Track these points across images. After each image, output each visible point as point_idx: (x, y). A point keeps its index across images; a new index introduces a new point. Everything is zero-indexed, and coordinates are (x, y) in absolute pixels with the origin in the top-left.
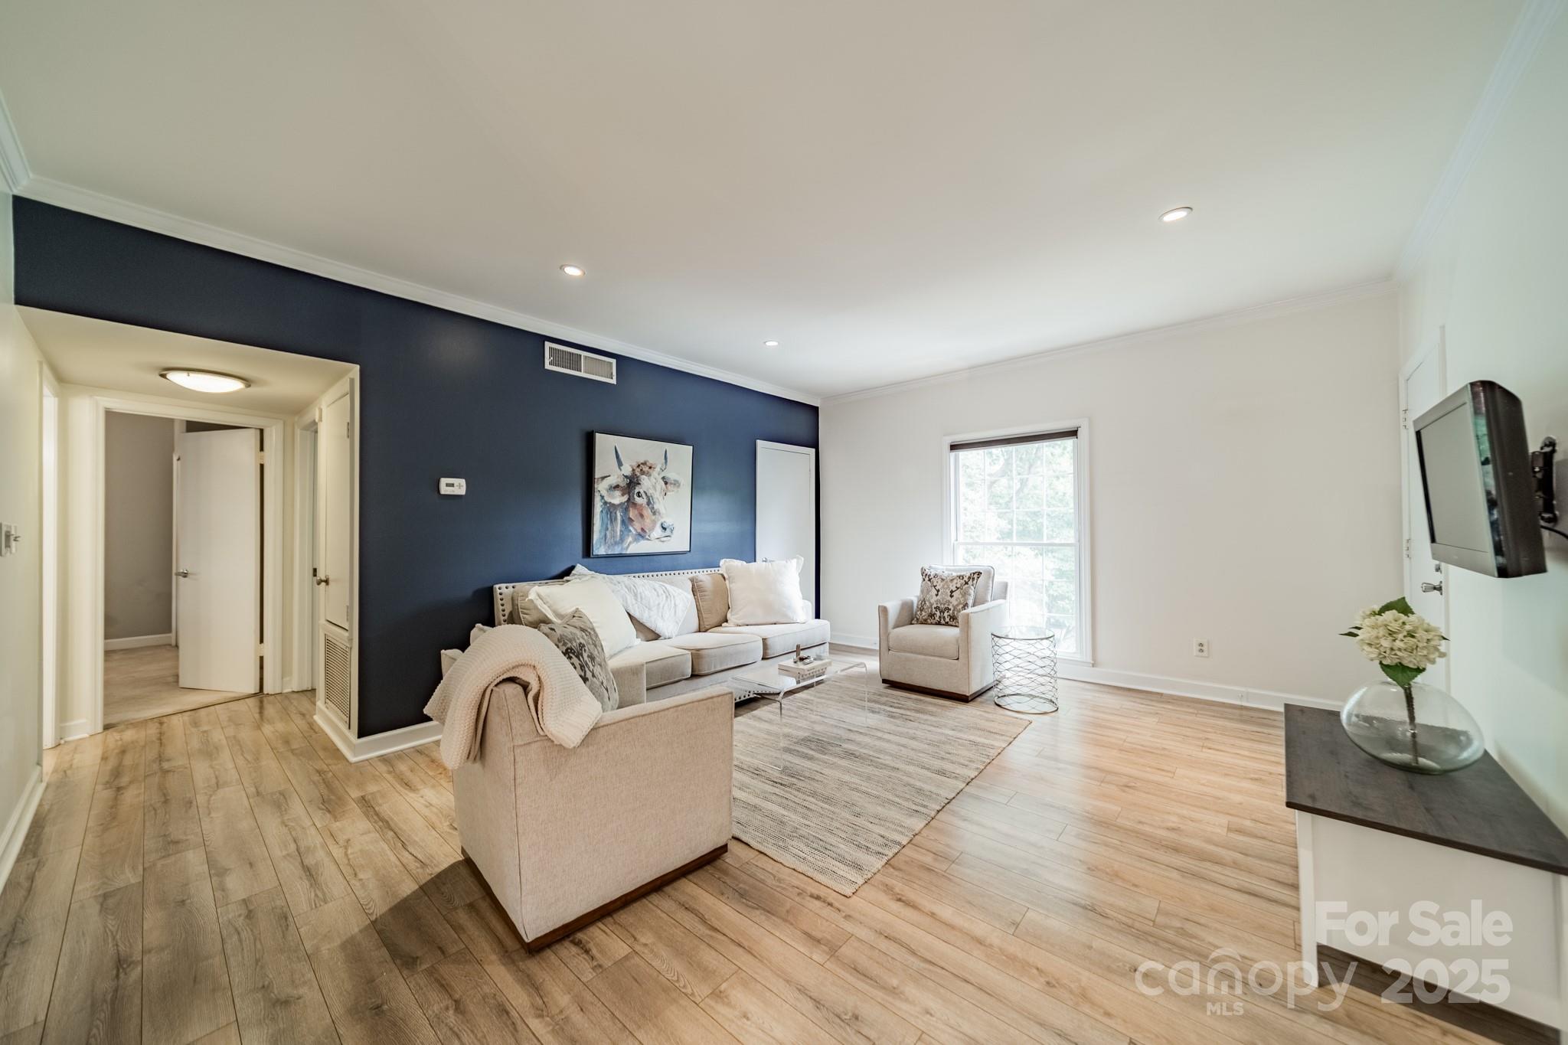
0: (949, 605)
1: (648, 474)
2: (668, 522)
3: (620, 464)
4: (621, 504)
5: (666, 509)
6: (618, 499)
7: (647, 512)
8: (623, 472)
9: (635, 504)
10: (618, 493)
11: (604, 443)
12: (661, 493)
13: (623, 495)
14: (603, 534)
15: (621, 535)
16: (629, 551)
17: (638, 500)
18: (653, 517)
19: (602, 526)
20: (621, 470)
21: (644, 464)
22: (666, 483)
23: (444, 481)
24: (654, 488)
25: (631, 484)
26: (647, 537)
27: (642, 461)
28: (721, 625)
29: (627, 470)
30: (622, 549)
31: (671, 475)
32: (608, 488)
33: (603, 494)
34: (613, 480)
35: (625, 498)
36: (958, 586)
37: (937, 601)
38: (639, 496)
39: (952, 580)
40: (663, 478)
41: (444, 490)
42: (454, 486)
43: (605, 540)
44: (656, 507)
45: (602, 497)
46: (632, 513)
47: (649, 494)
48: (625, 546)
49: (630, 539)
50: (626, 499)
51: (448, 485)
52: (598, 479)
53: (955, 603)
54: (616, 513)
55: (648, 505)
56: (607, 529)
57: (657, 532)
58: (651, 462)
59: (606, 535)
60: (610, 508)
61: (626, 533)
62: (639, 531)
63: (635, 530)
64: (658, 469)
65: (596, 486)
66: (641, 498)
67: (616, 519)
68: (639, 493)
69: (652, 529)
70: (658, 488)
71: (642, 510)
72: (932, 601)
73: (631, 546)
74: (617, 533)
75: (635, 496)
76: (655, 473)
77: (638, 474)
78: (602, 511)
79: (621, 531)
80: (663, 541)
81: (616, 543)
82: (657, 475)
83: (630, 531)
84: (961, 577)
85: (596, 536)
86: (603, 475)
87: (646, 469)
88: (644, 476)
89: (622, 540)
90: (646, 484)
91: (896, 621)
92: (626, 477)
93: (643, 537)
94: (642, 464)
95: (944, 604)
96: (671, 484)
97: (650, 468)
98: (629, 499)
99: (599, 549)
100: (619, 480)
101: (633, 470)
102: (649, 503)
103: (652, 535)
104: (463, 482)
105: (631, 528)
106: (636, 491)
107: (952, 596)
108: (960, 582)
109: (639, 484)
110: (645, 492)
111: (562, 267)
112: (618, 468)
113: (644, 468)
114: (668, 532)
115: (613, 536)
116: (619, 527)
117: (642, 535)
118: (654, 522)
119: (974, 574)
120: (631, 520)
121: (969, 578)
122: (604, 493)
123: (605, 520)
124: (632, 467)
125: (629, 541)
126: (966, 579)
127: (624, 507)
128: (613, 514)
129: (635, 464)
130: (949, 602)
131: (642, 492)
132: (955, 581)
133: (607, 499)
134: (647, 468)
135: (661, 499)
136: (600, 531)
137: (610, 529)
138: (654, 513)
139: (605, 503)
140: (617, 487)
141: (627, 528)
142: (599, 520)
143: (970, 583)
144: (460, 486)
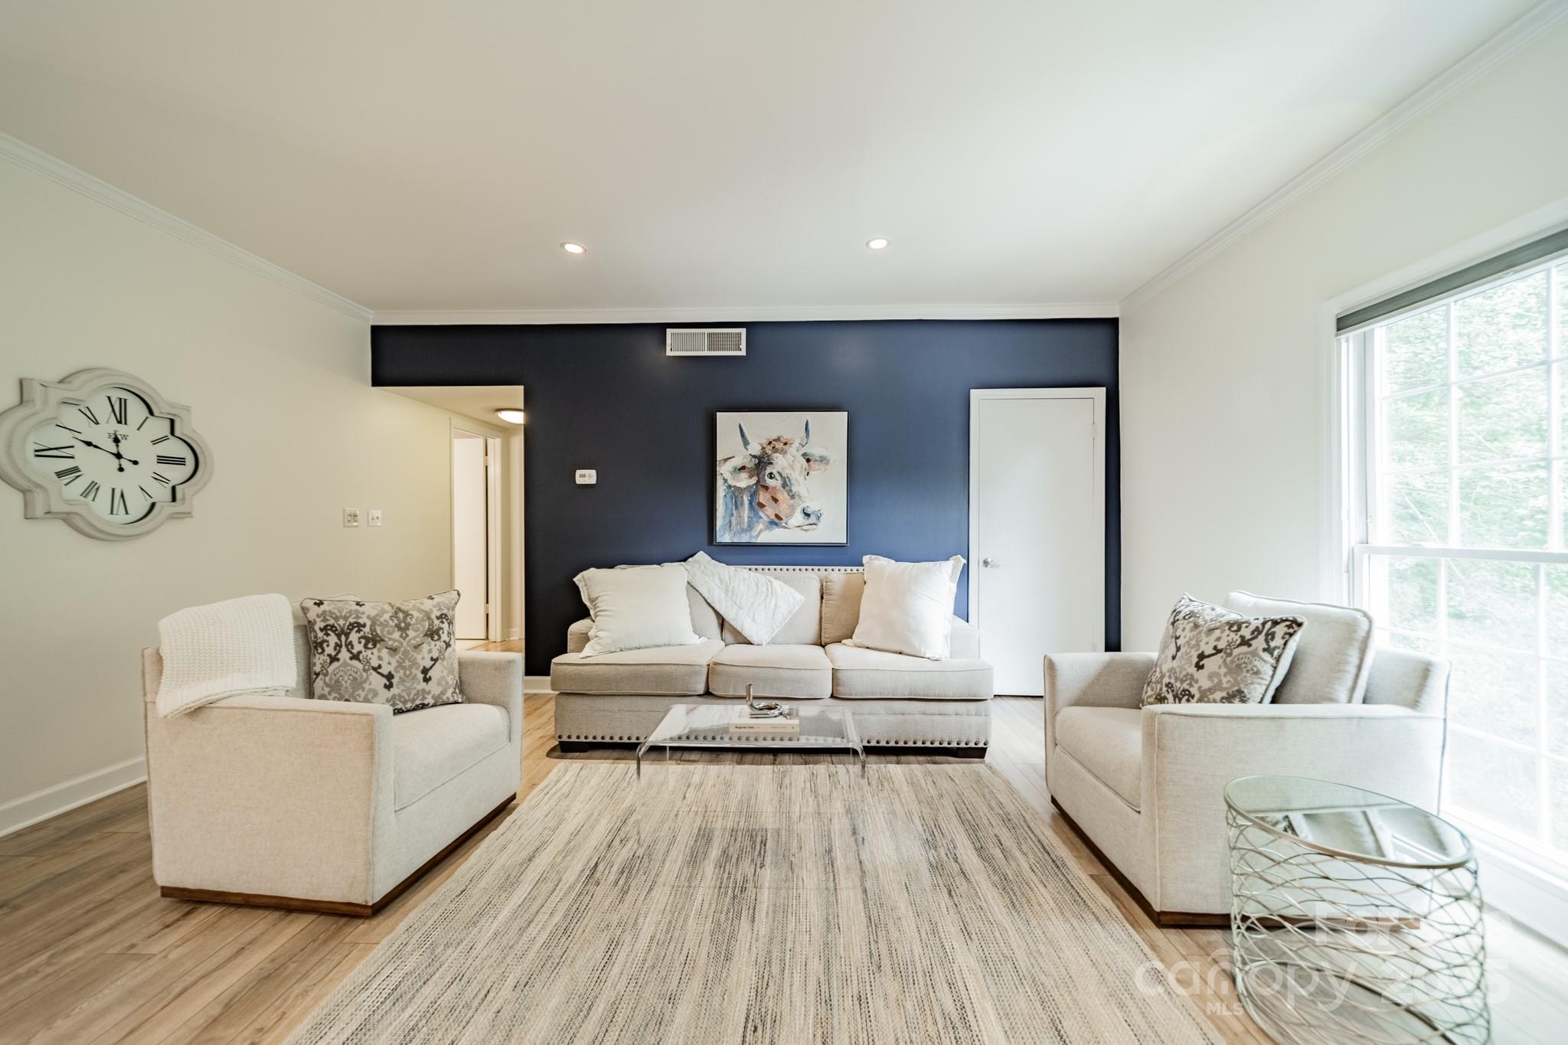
0: (1191, 685)
1: (783, 452)
2: (812, 507)
3: (746, 443)
4: (749, 488)
5: (808, 491)
6: (744, 481)
7: (782, 496)
8: (750, 452)
9: (766, 488)
10: (744, 475)
11: (726, 421)
12: (801, 472)
13: (751, 477)
14: (727, 520)
15: (749, 522)
16: (760, 540)
17: (769, 482)
18: (792, 502)
19: (726, 512)
20: (747, 449)
21: (778, 440)
22: (808, 461)
23: (579, 472)
24: (792, 467)
25: (761, 463)
26: (784, 524)
27: (775, 437)
28: (840, 642)
29: (755, 449)
30: (751, 537)
31: (815, 451)
32: (732, 470)
33: (726, 478)
34: (738, 462)
35: (754, 480)
36: (1221, 645)
37: (1172, 670)
38: (771, 478)
39: (1211, 630)
40: (804, 455)
41: (579, 480)
42: (587, 477)
43: (730, 525)
44: (794, 489)
45: (726, 481)
46: (763, 497)
47: (784, 475)
48: (754, 533)
49: (761, 526)
50: (755, 482)
51: (581, 476)
52: (720, 461)
53: (1206, 684)
54: (742, 497)
55: (784, 487)
56: (732, 515)
57: (798, 518)
58: (786, 437)
59: (730, 521)
60: (735, 493)
61: (755, 519)
62: (773, 517)
63: (768, 516)
64: (796, 444)
65: (718, 469)
66: (774, 480)
67: (742, 503)
68: (771, 474)
69: (790, 516)
70: (798, 466)
71: (776, 493)
72: (1165, 669)
73: (762, 535)
74: (744, 519)
75: (766, 478)
76: (792, 450)
77: (770, 452)
78: (725, 495)
79: (749, 517)
80: (805, 530)
81: (743, 531)
82: (795, 452)
83: (761, 518)
84: (1235, 626)
85: (720, 522)
86: (726, 457)
87: (779, 446)
88: (777, 454)
89: (750, 527)
90: (780, 463)
91: (1084, 692)
92: (754, 457)
93: (777, 524)
94: (774, 440)
95: (1182, 682)
96: (816, 461)
97: (785, 444)
98: (758, 481)
99: (723, 536)
100: (745, 461)
101: (763, 448)
102: (784, 485)
103: (790, 522)
104: (593, 472)
105: (761, 514)
106: (768, 471)
107: (1199, 667)
108: (1226, 638)
109: (772, 463)
110: (779, 472)
111: (562, 245)
112: (743, 448)
113: (777, 445)
114: (813, 519)
115: (740, 523)
116: (746, 512)
117: (777, 521)
118: (793, 508)
119: (1275, 623)
120: (761, 505)
121: (1257, 631)
122: (727, 476)
123: (730, 506)
124: (761, 445)
125: (759, 529)
126: (1246, 633)
127: (753, 490)
128: (739, 499)
129: (765, 442)
130: (1192, 679)
131: (775, 472)
132: (1217, 633)
133: (730, 482)
134: (781, 445)
135: (801, 479)
136: (724, 518)
137: (735, 515)
138: (792, 497)
139: (730, 487)
140: (743, 468)
141: (756, 514)
142: (721, 506)
143: (1259, 643)
144: (590, 476)
